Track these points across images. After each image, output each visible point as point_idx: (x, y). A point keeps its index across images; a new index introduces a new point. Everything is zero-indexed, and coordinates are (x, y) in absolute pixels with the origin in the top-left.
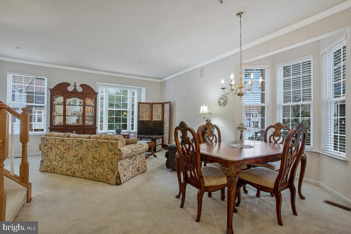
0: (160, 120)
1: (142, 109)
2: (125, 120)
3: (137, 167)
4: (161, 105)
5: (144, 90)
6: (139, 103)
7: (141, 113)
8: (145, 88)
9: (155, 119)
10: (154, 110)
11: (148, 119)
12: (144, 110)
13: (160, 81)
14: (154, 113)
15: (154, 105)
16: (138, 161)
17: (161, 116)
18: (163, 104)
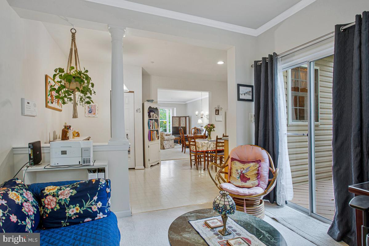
0: (185, 126)
1: (175, 120)
2: (165, 127)
3: (170, 145)
4: (185, 118)
5: (175, 109)
6: (173, 117)
7: (174, 123)
8: (176, 108)
9: (182, 125)
10: (181, 121)
11: (178, 126)
12: (176, 121)
13: (184, 103)
14: (181, 122)
15: (181, 118)
16: (171, 143)
17: (185, 124)
18: (186, 117)
